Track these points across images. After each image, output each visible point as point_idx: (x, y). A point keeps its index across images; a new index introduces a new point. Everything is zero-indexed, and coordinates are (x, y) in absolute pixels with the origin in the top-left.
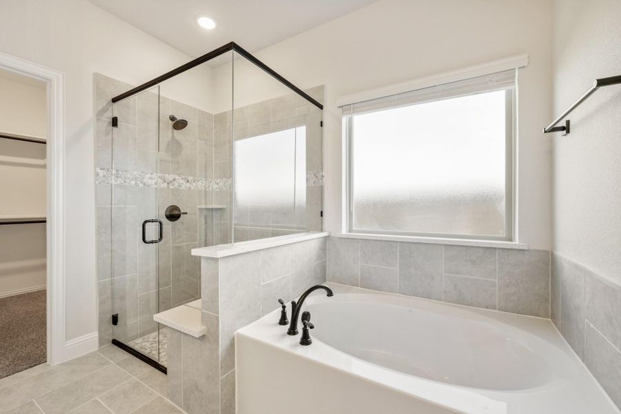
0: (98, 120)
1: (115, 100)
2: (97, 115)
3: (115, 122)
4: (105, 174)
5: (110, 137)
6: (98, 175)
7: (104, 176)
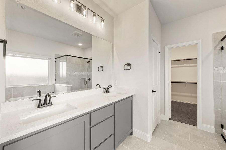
0: (214, 50)
1: (222, 40)
2: (214, 49)
3: (222, 48)
4: (218, 69)
5: (220, 55)
6: (214, 70)
7: (217, 70)
